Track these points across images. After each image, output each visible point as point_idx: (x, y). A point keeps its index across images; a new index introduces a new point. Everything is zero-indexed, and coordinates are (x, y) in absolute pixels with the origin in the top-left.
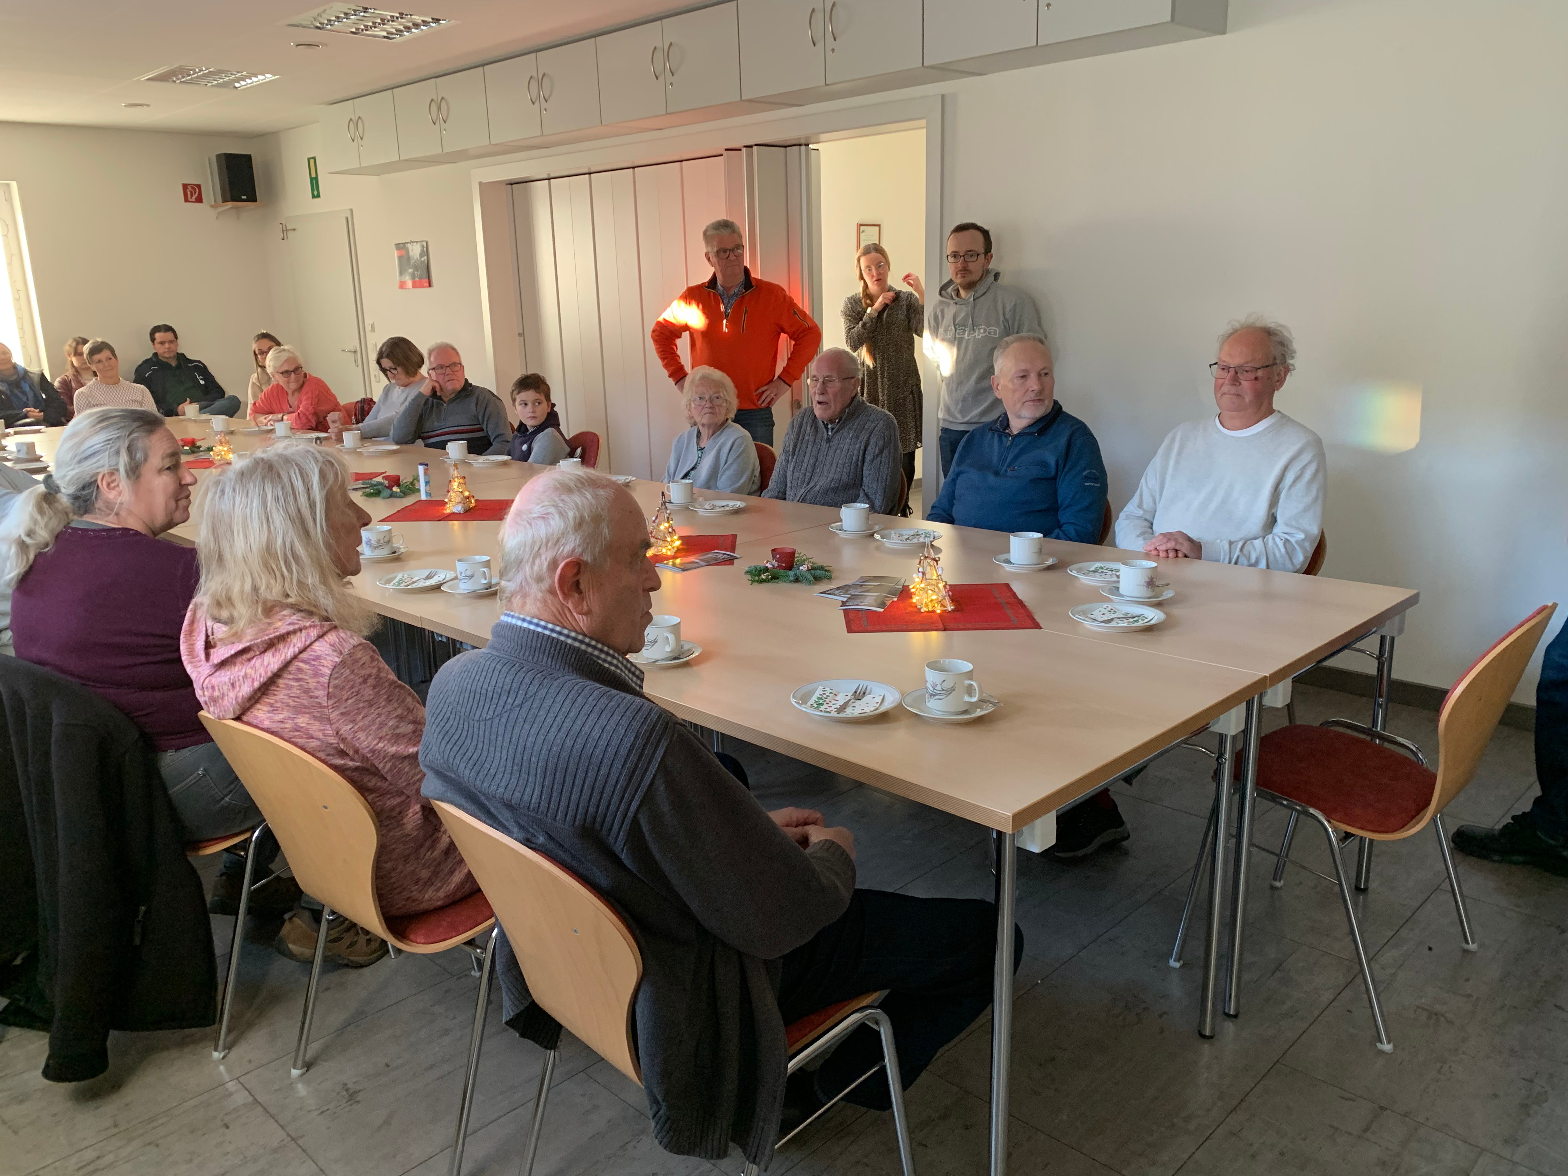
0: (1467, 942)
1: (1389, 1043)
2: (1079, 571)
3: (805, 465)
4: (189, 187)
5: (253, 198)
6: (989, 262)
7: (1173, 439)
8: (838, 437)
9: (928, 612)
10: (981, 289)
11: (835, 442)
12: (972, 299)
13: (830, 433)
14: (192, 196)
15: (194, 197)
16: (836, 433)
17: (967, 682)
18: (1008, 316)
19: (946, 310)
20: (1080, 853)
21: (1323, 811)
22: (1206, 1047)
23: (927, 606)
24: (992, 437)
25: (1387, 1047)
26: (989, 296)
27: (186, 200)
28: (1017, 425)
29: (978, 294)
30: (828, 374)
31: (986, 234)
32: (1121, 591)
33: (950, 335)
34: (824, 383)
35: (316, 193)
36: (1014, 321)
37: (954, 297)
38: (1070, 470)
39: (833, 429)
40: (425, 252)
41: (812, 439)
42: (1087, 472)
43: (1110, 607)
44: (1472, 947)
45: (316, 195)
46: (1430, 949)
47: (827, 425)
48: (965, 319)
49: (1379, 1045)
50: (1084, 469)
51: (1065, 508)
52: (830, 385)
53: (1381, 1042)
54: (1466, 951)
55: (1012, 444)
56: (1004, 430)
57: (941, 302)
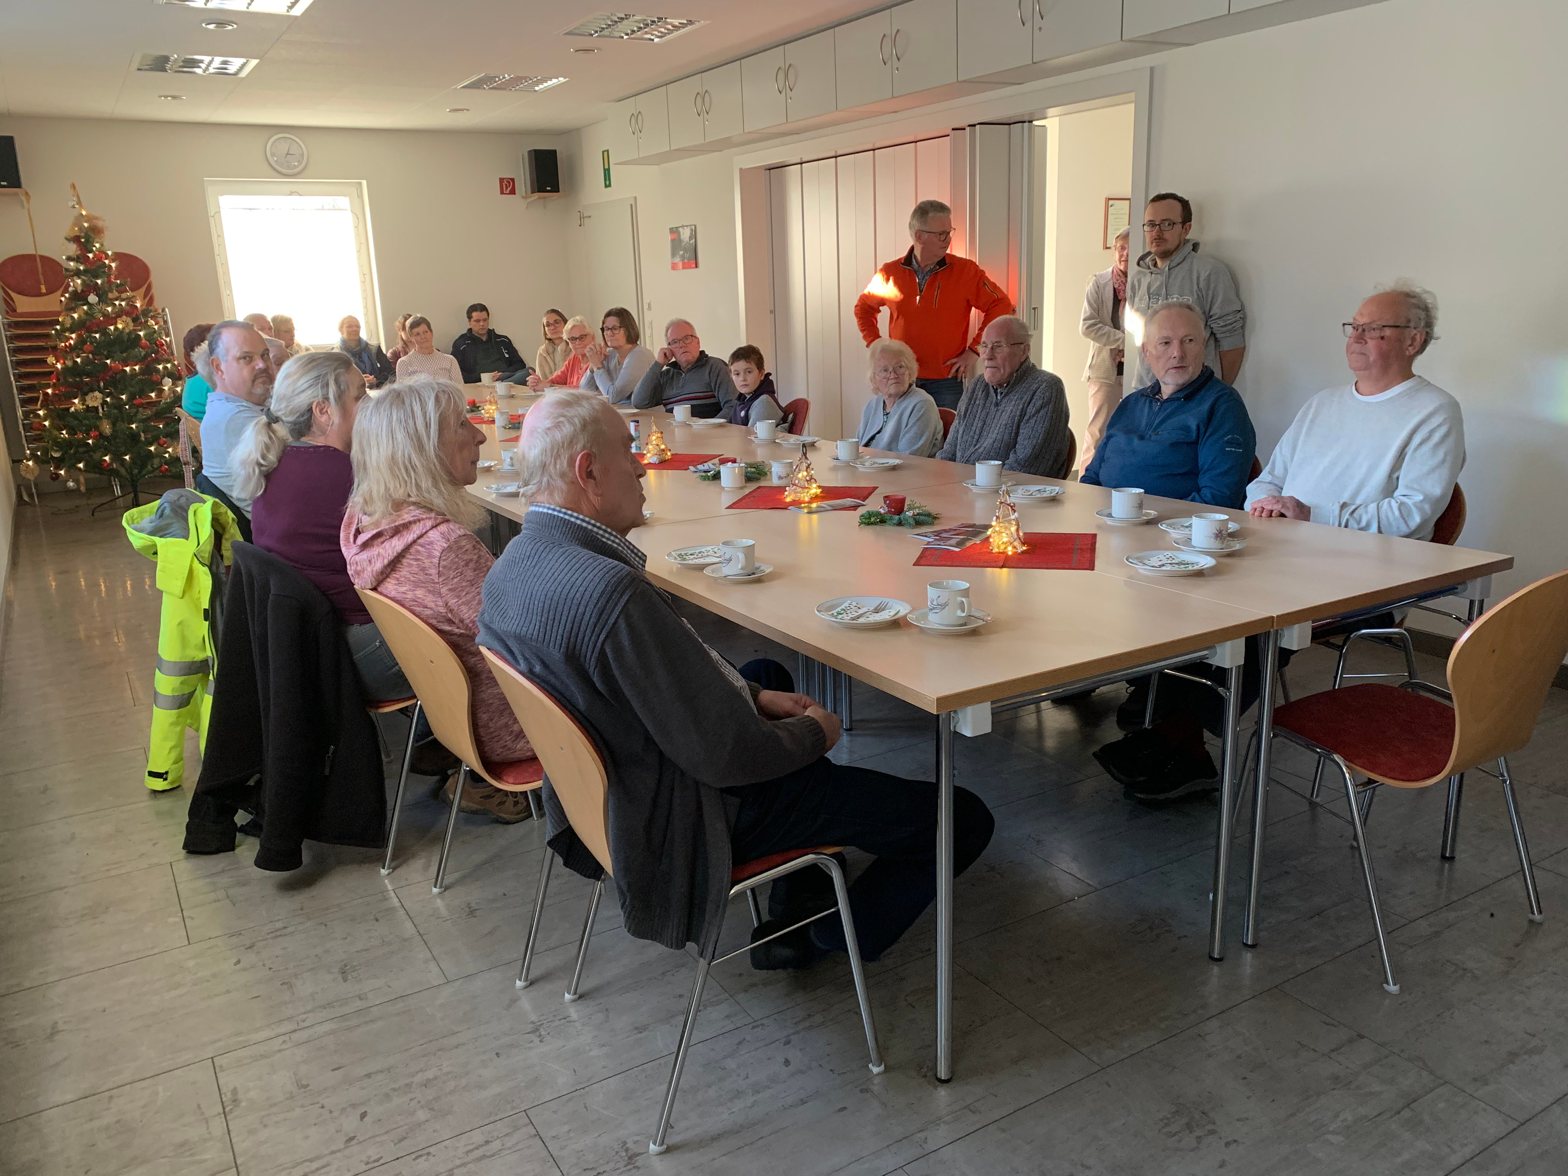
0: (1533, 913)
1: (1395, 984)
2: (1170, 525)
3: (974, 428)
4: (505, 181)
5: (556, 189)
6: (1187, 232)
7: (1310, 406)
8: (1005, 400)
9: (1000, 553)
10: (1177, 258)
11: (1001, 408)
12: (1167, 268)
13: (999, 398)
14: (507, 188)
15: (509, 189)
16: (1004, 397)
17: (959, 599)
18: (1201, 286)
19: (1143, 279)
20: (1162, 797)
21: (1346, 758)
22: (1216, 969)
23: (999, 547)
24: (1145, 402)
25: (1393, 988)
26: (1186, 265)
27: (502, 193)
28: (1167, 391)
29: (1173, 264)
30: (997, 340)
31: (1185, 204)
32: (1194, 543)
33: (1143, 305)
34: (992, 348)
35: (608, 183)
36: (1208, 289)
37: (1151, 267)
38: (1210, 435)
39: (1001, 394)
40: (694, 235)
41: (982, 402)
42: (1229, 437)
43: (1170, 555)
44: (1537, 917)
45: (608, 185)
46: (1492, 915)
47: (997, 389)
48: (1159, 288)
49: (1385, 985)
50: (1226, 434)
51: (1205, 472)
52: (998, 350)
53: (1388, 983)
54: (1531, 922)
55: (1160, 409)
56: (1154, 395)
57: (1139, 272)
